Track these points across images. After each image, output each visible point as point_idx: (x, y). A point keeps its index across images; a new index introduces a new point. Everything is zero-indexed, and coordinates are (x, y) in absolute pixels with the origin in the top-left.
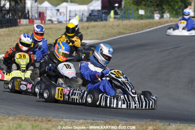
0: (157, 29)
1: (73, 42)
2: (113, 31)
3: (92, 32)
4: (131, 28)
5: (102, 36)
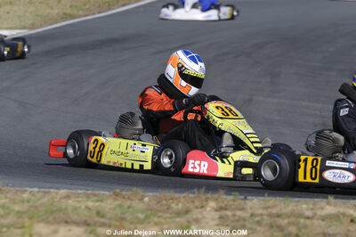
0: (139, 7)
2: (52, 11)
3: (8, 13)
4: (85, 5)
5: (31, 21)
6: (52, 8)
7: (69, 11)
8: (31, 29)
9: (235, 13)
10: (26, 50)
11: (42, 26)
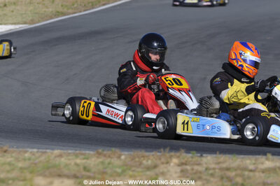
0: (116, 6)
2: (47, 10)
3: (13, 11)
4: (73, 5)
5: (31, 18)
6: (47, 7)
7: (60, 9)
8: (30, 24)
11: (39, 22)
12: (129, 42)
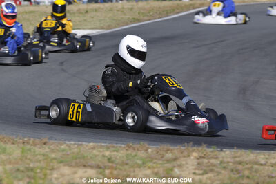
1: (63, 26)
2: (124, 17)
3: (92, 17)
4: (149, 12)
5: (109, 24)
6: (125, 14)
7: (137, 16)
8: (107, 29)
9: (247, 19)
10: (92, 44)
11: (115, 27)
12: (194, 47)
